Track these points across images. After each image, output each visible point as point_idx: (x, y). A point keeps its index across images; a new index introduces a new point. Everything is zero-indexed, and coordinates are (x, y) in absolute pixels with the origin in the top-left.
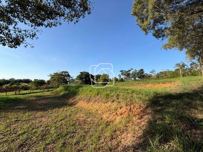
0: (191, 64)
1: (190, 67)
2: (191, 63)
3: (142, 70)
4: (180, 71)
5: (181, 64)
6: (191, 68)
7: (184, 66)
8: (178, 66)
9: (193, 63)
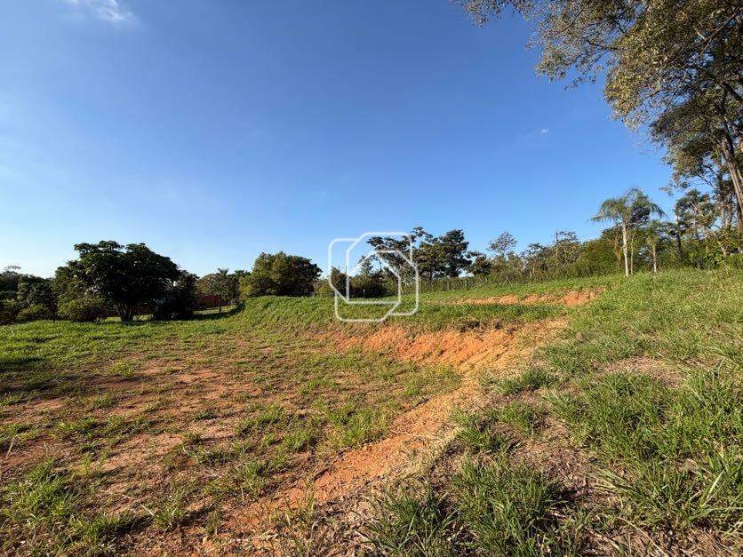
0: (682, 204)
1: (674, 219)
2: (680, 194)
3: (456, 235)
4: (621, 240)
5: (629, 204)
6: (680, 223)
7: (647, 212)
8: (614, 211)
9: (695, 198)
